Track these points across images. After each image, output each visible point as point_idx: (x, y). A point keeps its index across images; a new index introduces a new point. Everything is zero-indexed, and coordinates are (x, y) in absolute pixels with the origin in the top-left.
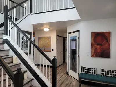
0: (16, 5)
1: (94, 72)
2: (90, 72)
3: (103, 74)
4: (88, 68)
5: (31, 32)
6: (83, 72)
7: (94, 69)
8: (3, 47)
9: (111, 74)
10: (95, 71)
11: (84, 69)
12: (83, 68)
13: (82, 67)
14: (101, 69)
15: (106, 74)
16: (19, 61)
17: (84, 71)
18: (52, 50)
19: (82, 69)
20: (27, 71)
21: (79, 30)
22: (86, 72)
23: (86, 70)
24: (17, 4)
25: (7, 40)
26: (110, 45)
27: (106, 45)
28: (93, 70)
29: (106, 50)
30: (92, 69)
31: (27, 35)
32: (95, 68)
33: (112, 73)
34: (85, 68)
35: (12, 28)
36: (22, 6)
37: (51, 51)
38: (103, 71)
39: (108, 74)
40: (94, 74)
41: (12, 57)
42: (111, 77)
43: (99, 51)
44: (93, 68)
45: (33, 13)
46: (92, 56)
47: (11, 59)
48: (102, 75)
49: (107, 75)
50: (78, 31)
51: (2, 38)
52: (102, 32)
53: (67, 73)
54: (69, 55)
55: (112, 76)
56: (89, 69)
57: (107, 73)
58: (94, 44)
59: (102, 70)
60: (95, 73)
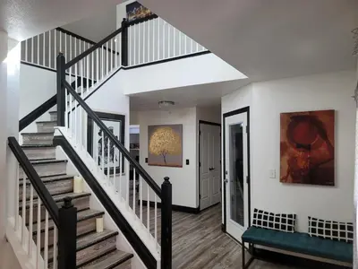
0: (89, 46)
1: (287, 224)
2: (277, 226)
3: (314, 231)
4: (271, 214)
5: (124, 116)
6: (257, 225)
7: (290, 216)
8: (54, 154)
9: (335, 233)
10: (290, 222)
11: (260, 217)
12: (257, 213)
13: (256, 210)
14: (309, 218)
15: (321, 232)
16: (88, 189)
17: (259, 223)
18: (184, 162)
19: (255, 216)
20: (103, 213)
21: (248, 107)
22: (265, 224)
23: (265, 218)
24: (91, 43)
25: (63, 137)
26: (333, 148)
27: (323, 149)
28: (287, 218)
29: (322, 163)
30: (284, 215)
31: (103, 122)
32: (293, 214)
33: (339, 230)
34: (263, 214)
35: (73, 109)
36: (105, 48)
37: (181, 167)
38: (314, 224)
39: (328, 232)
40: (286, 231)
41: (72, 178)
42: (335, 240)
43: (302, 164)
44: (287, 213)
45: (130, 65)
46: (284, 180)
47: (69, 182)
48: (311, 234)
49: (324, 236)
50: (246, 109)
51: (53, 133)
52: (310, 112)
53: (224, 228)
54: (228, 177)
55: (339, 237)
56: (275, 217)
57: (324, 229)
58: (288, 144)
59: (311, 220)
60: (290, 228)
